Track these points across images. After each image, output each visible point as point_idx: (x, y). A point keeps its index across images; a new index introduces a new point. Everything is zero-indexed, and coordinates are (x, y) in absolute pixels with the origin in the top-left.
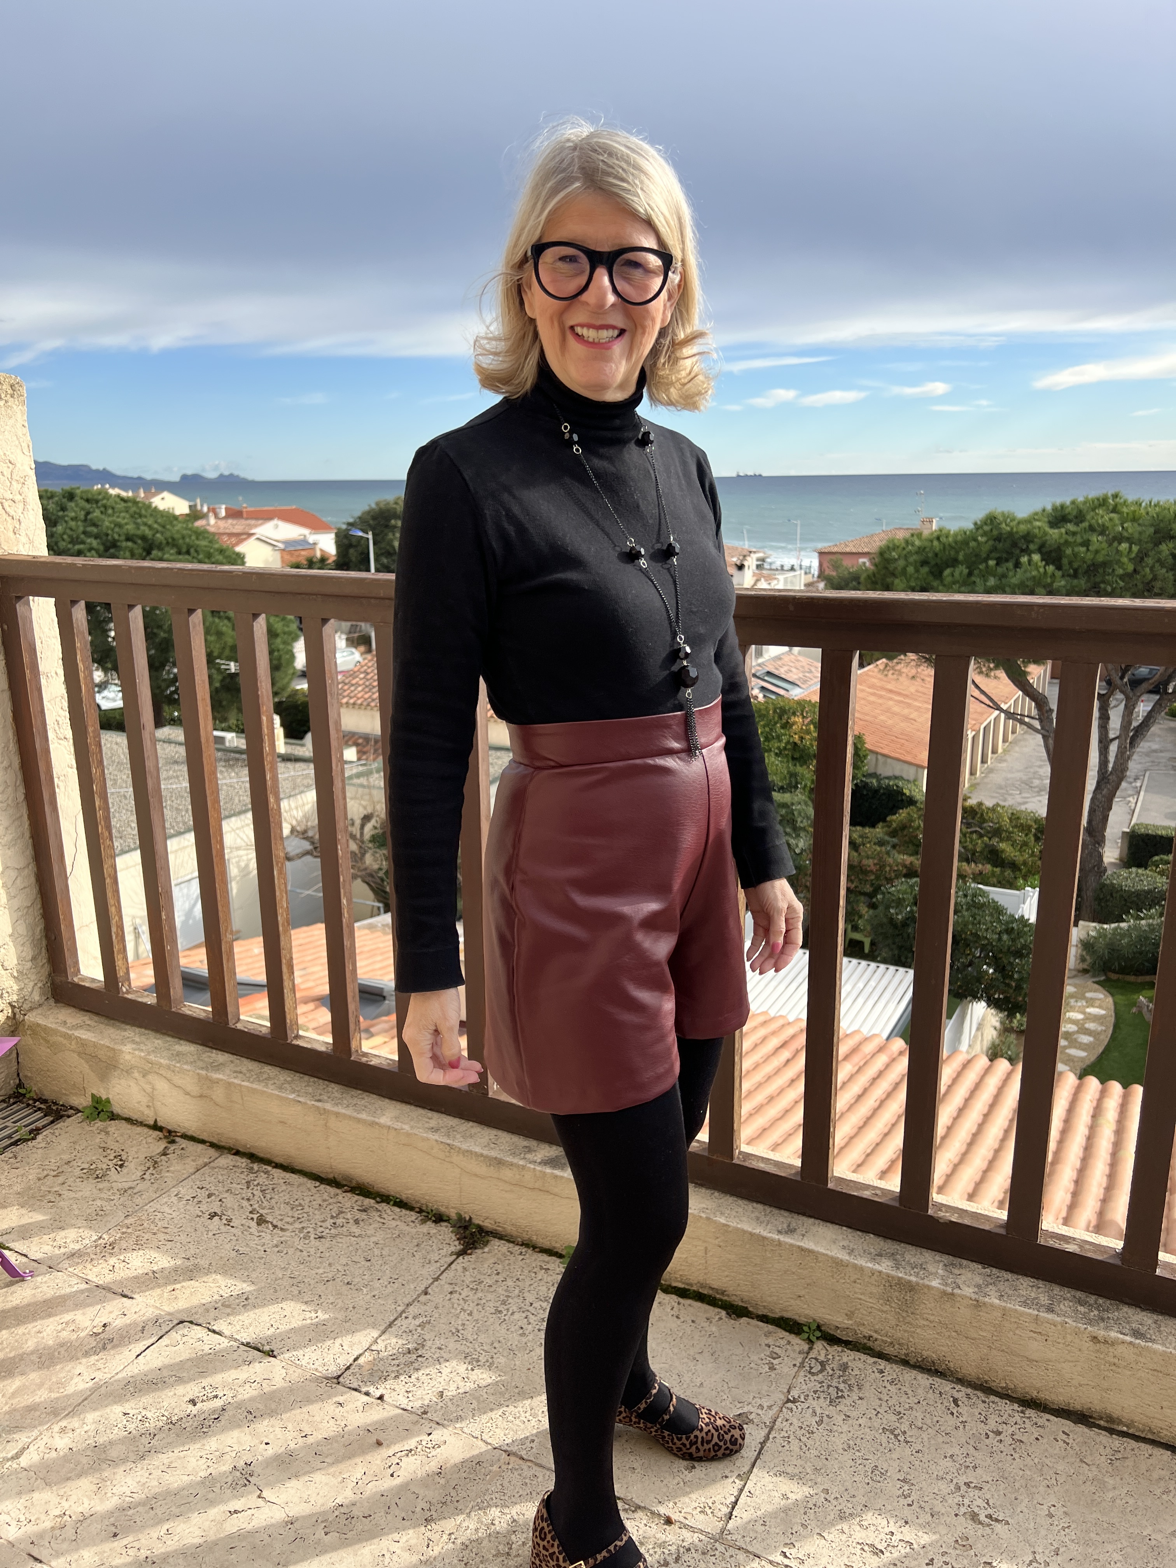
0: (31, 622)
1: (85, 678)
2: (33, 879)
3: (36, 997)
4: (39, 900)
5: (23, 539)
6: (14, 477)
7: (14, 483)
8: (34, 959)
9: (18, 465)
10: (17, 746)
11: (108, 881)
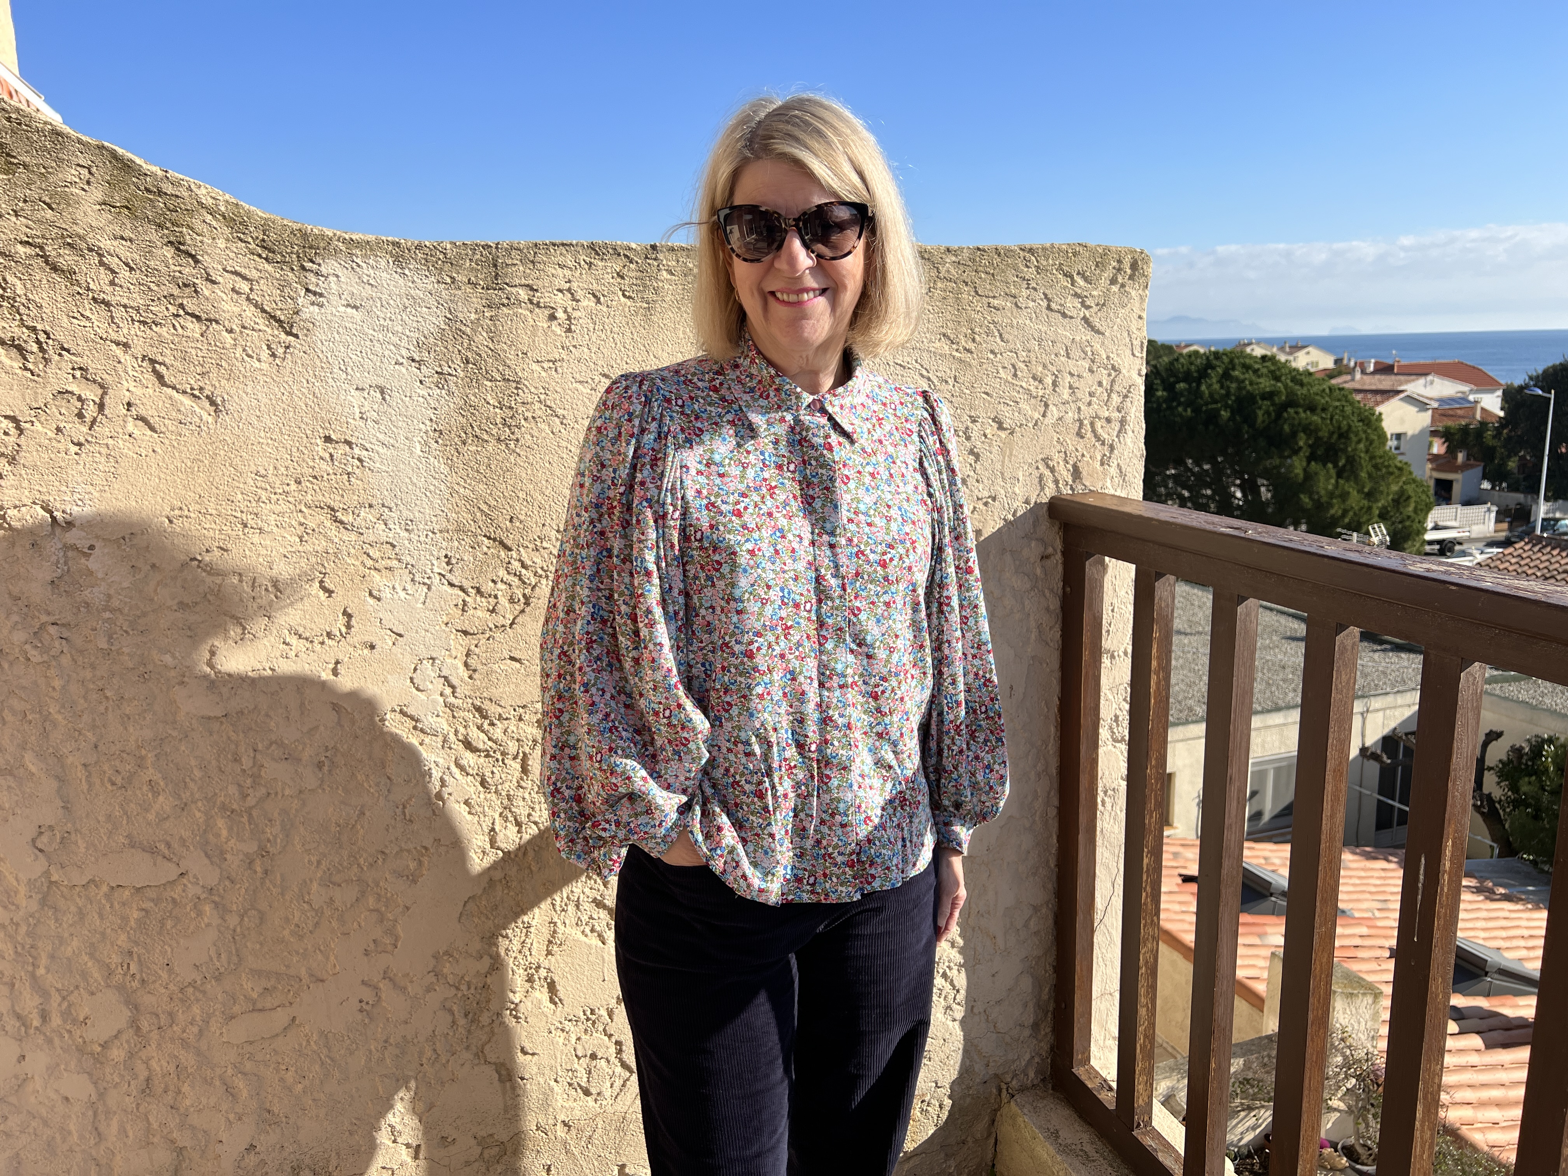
0: (1102, 587)
1: (1158, 683)
2: (1050, 922)
3: (1032, 1075)
4: (1054, 952)
5: (1113, 471)
6: (1116, 388)
7: (1114, 396)
8: (1035, 1026)
9: (1124, 371)
10: (1058, 745)
11: (1143, 970)
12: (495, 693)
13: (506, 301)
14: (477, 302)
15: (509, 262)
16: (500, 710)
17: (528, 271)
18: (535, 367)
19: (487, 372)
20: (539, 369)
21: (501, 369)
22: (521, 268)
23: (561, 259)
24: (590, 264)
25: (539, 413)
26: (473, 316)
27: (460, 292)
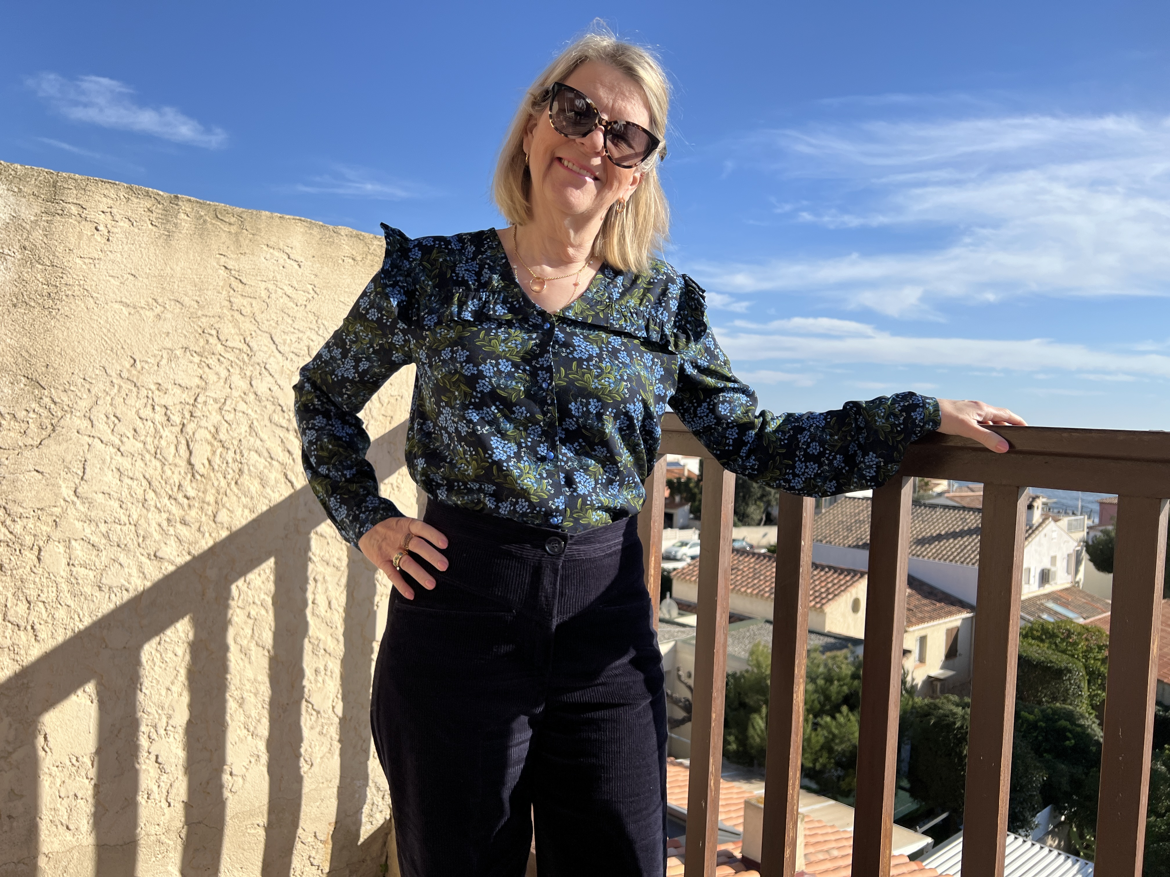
12: (20, 497)
13: (60, 212)
14: (37, 209)
15: (66, 186)
16: (21, 510)
17: (79, 195)
18: (78, 260)
19: (40, 258)
20: (81, 263)
21: (51, 257)
22: (75, 192)
23: (106, 192)
24: (128, 199)
25: (77, 293)
26: (32, 218)
27: (24, 200)
